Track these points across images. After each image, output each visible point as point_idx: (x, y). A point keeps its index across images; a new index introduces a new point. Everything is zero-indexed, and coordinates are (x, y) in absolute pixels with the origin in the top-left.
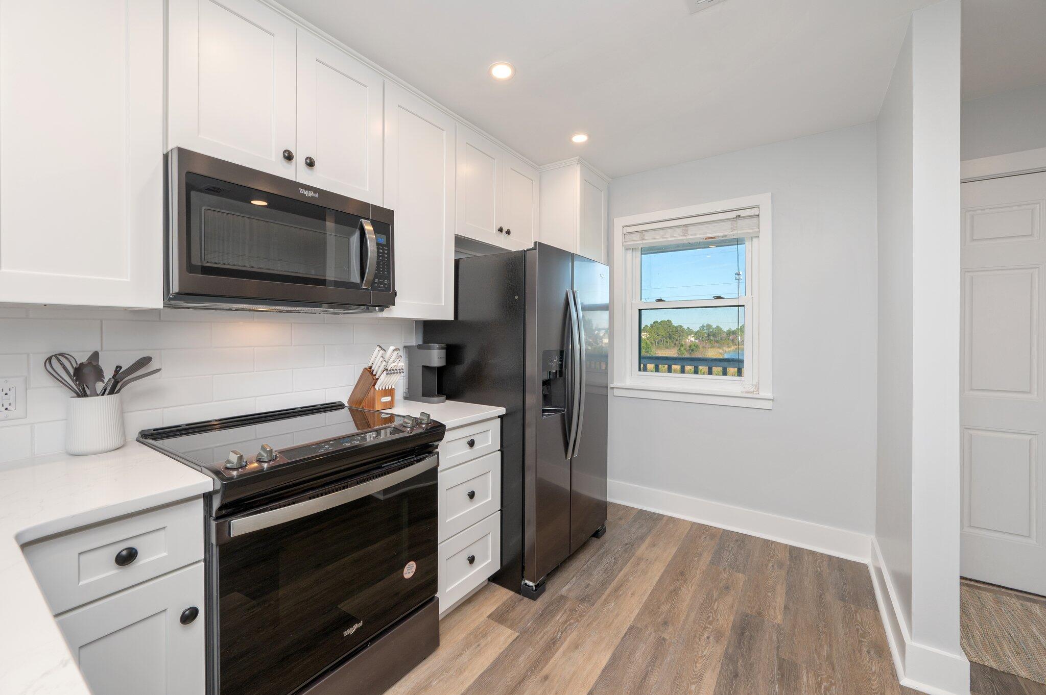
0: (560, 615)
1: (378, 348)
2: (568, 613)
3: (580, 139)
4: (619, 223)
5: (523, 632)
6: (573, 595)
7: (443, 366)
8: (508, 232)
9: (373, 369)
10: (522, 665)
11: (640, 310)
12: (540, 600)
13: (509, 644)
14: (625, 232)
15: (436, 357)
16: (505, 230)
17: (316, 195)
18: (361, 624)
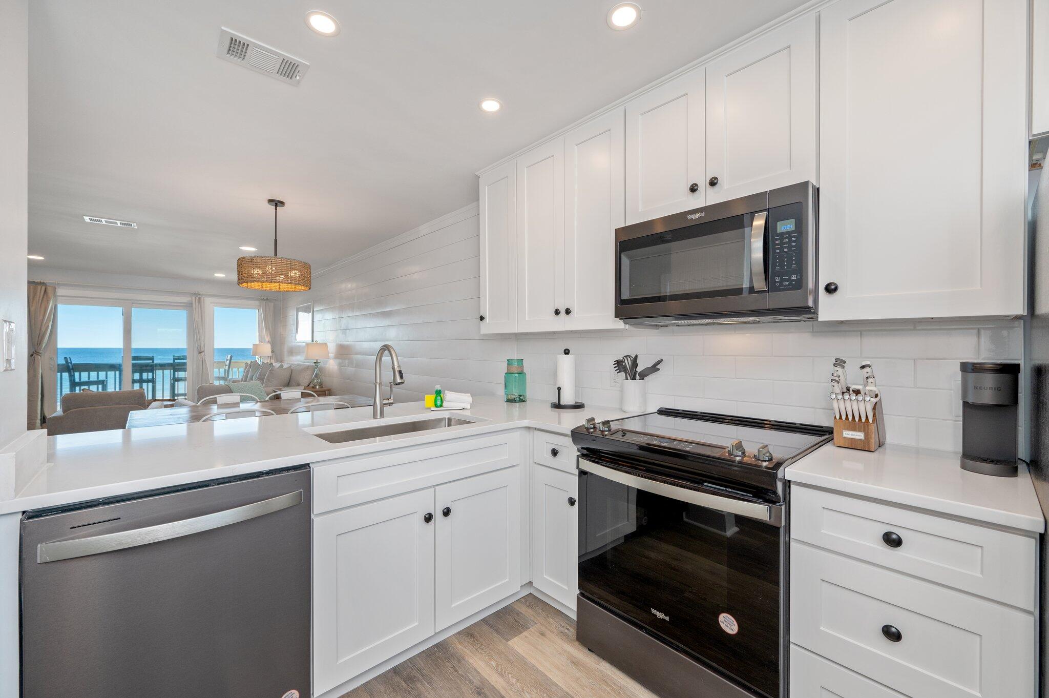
17: (703, 214)
18: (667, 618)
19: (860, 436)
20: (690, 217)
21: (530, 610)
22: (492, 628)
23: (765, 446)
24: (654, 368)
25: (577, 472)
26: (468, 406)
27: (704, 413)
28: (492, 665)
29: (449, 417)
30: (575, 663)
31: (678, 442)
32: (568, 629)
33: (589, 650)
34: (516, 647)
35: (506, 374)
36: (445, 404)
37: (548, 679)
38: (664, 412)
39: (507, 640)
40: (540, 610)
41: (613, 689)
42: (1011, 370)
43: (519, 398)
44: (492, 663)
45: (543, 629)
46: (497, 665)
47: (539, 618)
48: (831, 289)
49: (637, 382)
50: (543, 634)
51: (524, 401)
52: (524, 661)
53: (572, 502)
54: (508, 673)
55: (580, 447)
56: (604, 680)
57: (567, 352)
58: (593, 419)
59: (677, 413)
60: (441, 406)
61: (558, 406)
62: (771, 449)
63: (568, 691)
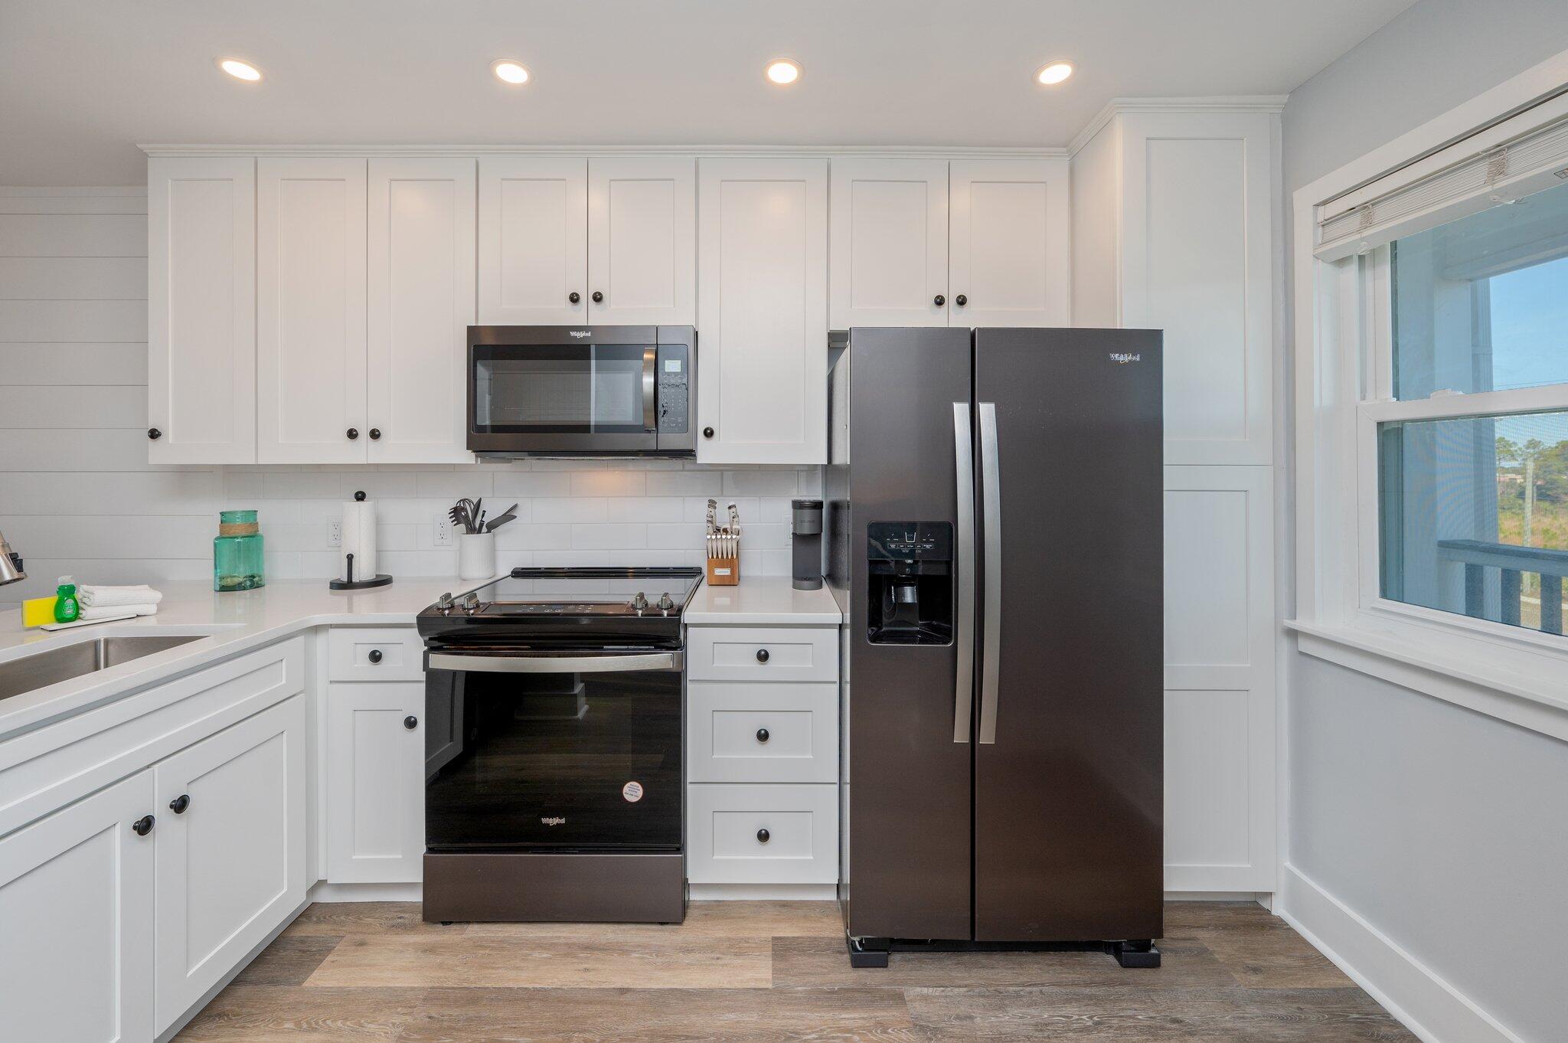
0: (856, 1015)
2: (872, 1022)
3: (1055, 75)
4: (1302, 201)
5: (779, 991)
6: (919, 1008)
8: (962, 301)
10: (719, 1023)
12: (862, 973)
13: (745, 987)
14: (1321, 219)
17: (589, 334)
18: (563, 821)
19: (726, 572)
20: (573, 334)
21: (323, 927)
22: (261, 983)
23: (666, 594)
24: (508, 516)
25: (422, 676)
26: (153, 609)
27: (573, 568)
28: (288, 1028)
29: (105, 637)
30: (430, 950)
31: (573, 606)
32: (400, 918)
33: (444, 923)
34: (321, 984)
35: (217, 539)
36: (88, 613)
37: (395, 989)
38: (520, 573)
39: (300, 983)
40: (342, 918)
41: (493, 948)
42: (818, 505)
43: (252, 581)
44: (286, 1026)
45: (358, 937)
46: (298, 1024)
47: (344, 928)
48: (709, 433)
49: (484, 537)
50: (362, 944)
51: (259, 586)
52: (345, 992)
53: (411, 723)
54: (324, 1021)
55: (427, 638)
56: (478, 945)
57: (360, 497)
58: (448, 595)
59: (538, 573)
60: (77, 617)
61: (346, 585)
62: (672, 598)
63: (431, 985)
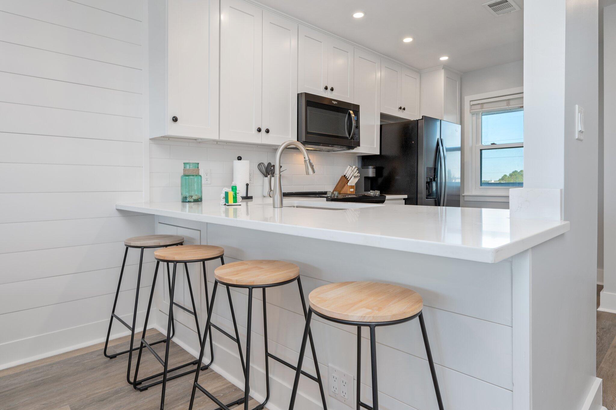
1: (349, 166)
3: (444, 58)
4: (467, 99)
7: (374, 177)
8: (404, 109)
9: (346, 176)
11: (481, 150)
14: (471, 104)
15: (371, 172)
16: (403, 108)
17: (337, 103)
20: (333, 102)
57: (240, 158)
61: (246, 197)
